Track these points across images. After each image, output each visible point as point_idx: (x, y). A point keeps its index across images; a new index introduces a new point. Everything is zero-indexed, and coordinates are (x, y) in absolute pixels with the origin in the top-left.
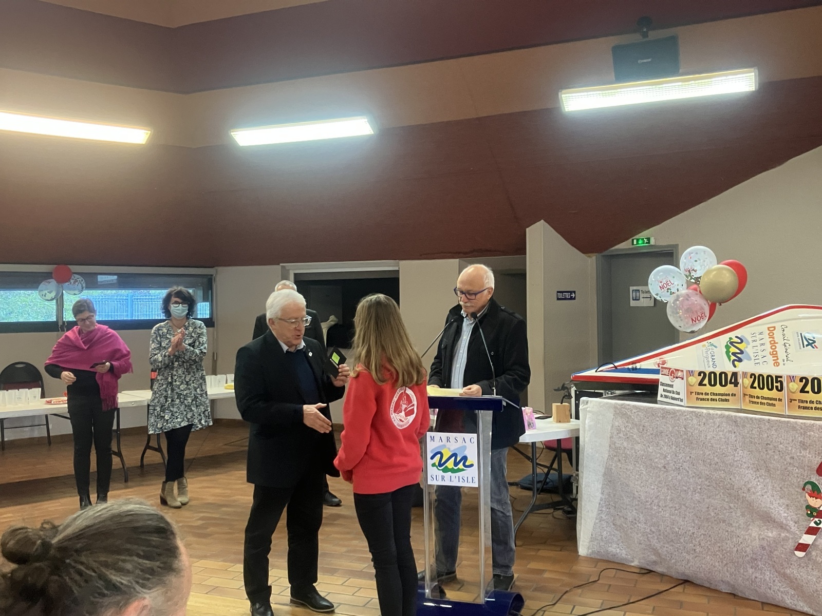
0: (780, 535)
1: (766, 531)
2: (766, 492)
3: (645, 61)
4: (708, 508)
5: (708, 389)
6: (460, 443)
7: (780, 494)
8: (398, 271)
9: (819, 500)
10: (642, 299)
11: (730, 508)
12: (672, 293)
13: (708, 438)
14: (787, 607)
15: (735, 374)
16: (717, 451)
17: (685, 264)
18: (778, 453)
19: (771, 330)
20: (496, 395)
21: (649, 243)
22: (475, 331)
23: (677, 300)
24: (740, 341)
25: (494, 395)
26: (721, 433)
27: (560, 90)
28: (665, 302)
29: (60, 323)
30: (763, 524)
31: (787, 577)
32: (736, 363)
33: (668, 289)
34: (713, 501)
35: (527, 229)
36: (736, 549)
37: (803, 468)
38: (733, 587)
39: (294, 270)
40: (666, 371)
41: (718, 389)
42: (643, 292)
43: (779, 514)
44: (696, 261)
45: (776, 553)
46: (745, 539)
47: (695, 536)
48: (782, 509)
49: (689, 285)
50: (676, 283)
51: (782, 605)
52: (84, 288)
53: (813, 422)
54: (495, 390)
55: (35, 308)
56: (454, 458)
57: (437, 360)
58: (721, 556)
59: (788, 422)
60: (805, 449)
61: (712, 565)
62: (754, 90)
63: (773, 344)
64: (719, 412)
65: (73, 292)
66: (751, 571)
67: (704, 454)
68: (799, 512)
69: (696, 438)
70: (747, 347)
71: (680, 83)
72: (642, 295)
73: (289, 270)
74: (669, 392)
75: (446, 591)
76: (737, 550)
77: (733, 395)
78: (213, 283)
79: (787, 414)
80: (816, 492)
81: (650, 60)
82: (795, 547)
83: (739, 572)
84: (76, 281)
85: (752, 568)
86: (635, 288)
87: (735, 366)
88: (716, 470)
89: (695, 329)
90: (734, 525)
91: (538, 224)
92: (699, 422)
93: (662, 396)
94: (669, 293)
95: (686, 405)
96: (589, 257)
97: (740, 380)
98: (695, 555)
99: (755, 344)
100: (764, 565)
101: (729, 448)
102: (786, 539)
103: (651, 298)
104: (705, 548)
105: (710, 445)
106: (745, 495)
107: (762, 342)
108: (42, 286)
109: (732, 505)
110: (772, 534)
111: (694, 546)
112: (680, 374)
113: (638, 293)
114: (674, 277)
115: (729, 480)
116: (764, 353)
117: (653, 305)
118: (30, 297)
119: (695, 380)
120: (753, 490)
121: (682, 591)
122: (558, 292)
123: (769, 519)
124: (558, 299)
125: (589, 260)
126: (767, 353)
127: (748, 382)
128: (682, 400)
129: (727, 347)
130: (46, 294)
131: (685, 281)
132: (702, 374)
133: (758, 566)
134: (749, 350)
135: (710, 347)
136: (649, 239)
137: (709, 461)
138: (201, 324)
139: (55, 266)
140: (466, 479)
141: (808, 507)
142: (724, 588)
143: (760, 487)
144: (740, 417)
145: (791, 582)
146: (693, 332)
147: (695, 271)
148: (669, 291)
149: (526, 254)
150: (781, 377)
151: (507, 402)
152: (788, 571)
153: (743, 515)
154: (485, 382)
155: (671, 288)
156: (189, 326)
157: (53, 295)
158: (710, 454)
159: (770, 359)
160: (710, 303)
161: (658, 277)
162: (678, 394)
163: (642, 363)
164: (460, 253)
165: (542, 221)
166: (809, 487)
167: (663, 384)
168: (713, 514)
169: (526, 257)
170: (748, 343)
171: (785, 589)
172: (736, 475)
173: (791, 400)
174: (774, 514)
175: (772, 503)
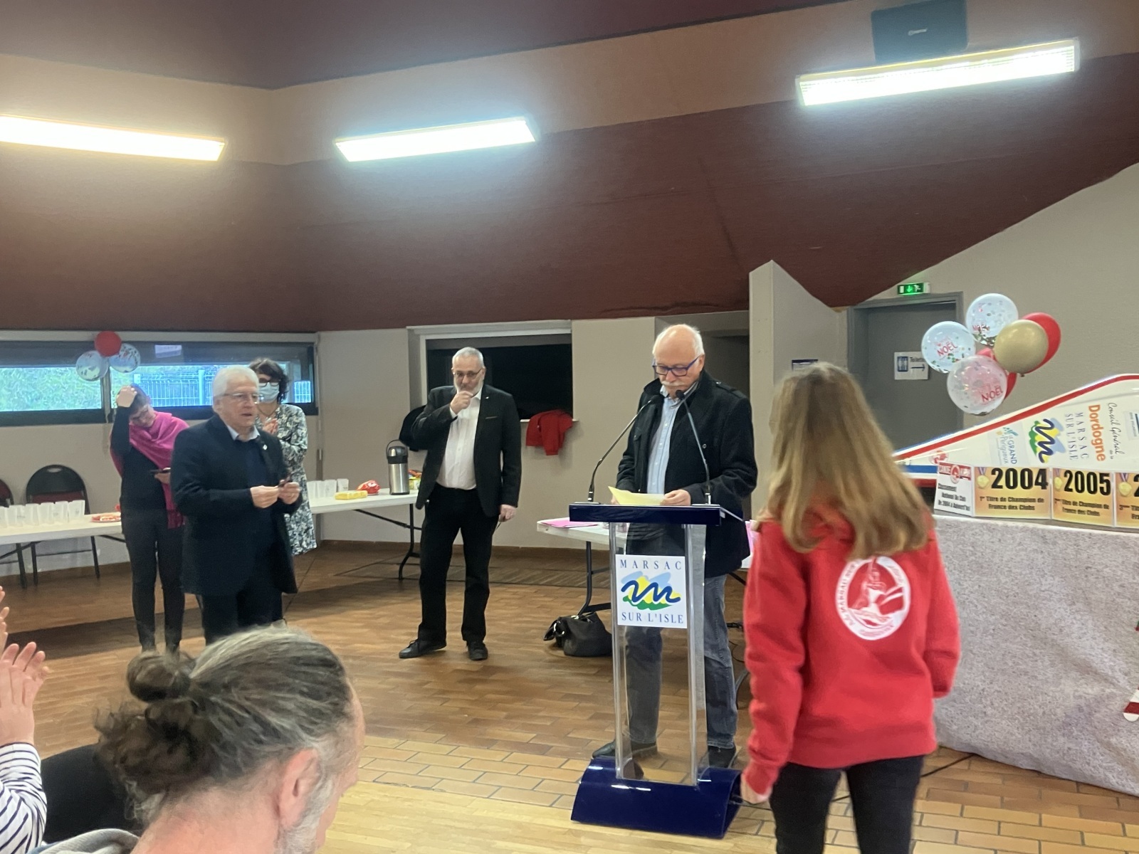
0: (1103, 691)
1: (1085, 686)
2: (1085, 633)
3: (918, 32)
4: (1003, 655)
5: (1006, 493)
6: (662, 570)
7: (1104, 636)
8: (569, 336)
10: (911, 370)
11: (1035, 655)
12: (955, 360)
13: (1005, 559)
14: (1110, 787)
15: (1042, 472)
16: (1016, 578)
17: (974, 320)
18: (1101, 579)
19: (1094, 410)
20: (712, 503)
21: (921, 291)
22: (681, 415)
23: (962, 370)
24: (1049, 426)
25: (708, 503)
26: (1023, 553)
27: (797, 76)
28: (945, 372)
29: (107, 412)
30: (1080, 677)
31: (1113, 748)
32: (1043, 455)
33: (949, 355)
34: (1011, 645)
35: (751, 274)
36: (1042, 710)
38: (1036, 761)
39: (426, 334)
40: (945, 469)
41: (1019, 492)
42: (913, 360)
43: (1103, 662)
44: (989, 315)
45: (1097, 715)
46: (1055, 698)
47: (985, 693)
48: (1106, 655)
49: (978, 347)
50: (960, 346)
51: (1105, 785)
52: (139, 363)
54: (710, 497)
55: (71, 392)
56: (653, 590)
57: (627, 457)
58: (1021, 720)
59: (1117, 537)
61: (1008, 733)
62: (1073, 70)
63: (1097, 429)
64: (1020, 524)
65: (124, 369)
66: (1062, 740)
67: (999, 580)
68: (1131, 659)
69: (987, 560)
70: (1059, 435)
71: (968, 63)
72: (911, 364)
73: (419, 335)
74: (950, 497)
75: (644, 769)
76: (1044, 713)
77: (1040, 500)
78: (315, 353)
79: (1116, 525)
81: (925, 30)
82: (1125, 708)
83: (1045, 741)
84: (127, 353)
85: (1064, 735)
86: (901, 354)
87: (1042, 460)
88: (1015, 603)
89: (987, 410)
90: (1040, 677)
91: (766, 265)
92: (993, 536)
93: (940, 503)
94: (951, 360)
95: (975, 515)
96: (838, 311)
97: (1050, 480)
98: (986, 719)
99: (1071, 429)
100: (1081, 732)
101: (1034, 574)
102: (1112, 697)
103: (924, 368)
104: (1000, 709)
105: (1007, 569)
106: (1055, 637)
107: (1081, 426)
108: (81, 360)
109: (1037, 652)
110: (1092, 690)
111: (985, 707)
112: (966, 472)
113: (905, 361)
114: (957, 338)
115: (1033, 618)
116: (1084, 443)
117: (926, 378)
118: (64, 377)
119: (987, 480)
120: (1066, 630)
121: (966, 768)
122: (793, 361)
123: (1089, 669)
125: (837, 316)
126: (1087, 442)
127: (1061, 482)
128: (968, 509)
129: (1032, 434)
130: (86, 371)
131: (973, 343)
132: (997, 473)
133: (1072, 733)
134: (1063, 438)
135: (1007, 435)
136: (921, 285)
137: (1006, 591)
138: (298, 410)
139: (97, 333)
140: (670, 618)
142: (1025, 764)
143: (1076, 626)
144: (1049, 531)
145: (1119, 754)
146: (983, 414)
147: (988, 329)
148: (951, 357)
149: (748, 308)
150: (1107, 475)
151: (726, 514)
152: (1113, 740)
153: (1052, 664)
154: (696, 486)
155: (954, 354)
156: (281, 413)
157: (96, 372)
158: (1006, 582)
159: (1092, 450)
160: (1008, 374)
161: (936, 338)
162: (963, 499)
163: (913, 458)
164: (656, 308)
165: (772, 261)
167: (941, 487)
168: (1010, 664)
169: (748, 314)
170: (1061, 429)
171: (1110, 764)
172: (1043, 610)
173: (1121, 507)
174: (1096, 663)
175: (1092, 648)
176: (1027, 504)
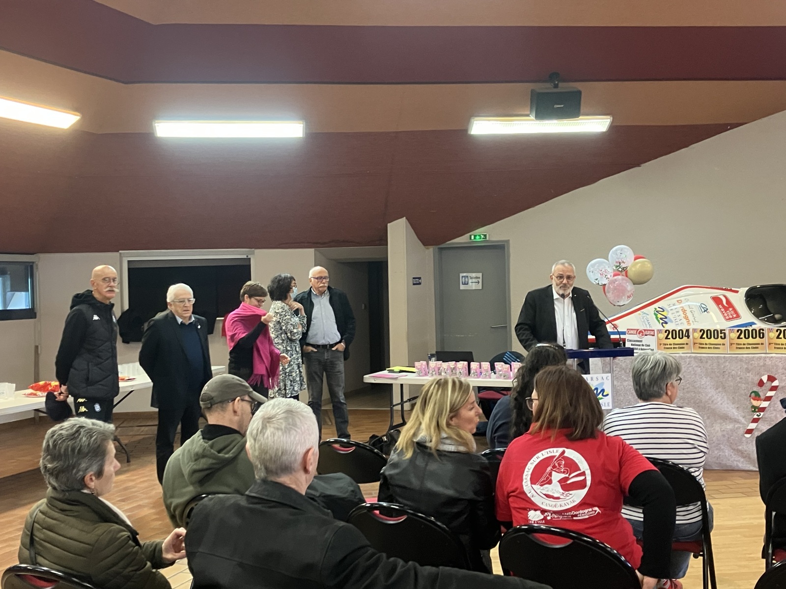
0: (734, 426)
1: (725, 425)
2: (723, 402)
3: (559, 106)
5: (671, 341)
6: (600, 381)
7: (732, 402)
8: (249, 259)
9: (759, 402)
10: (470, 284)
14: (739, 469)
15: (687, 331)
18: (731, 376)
19: (680, 302)
21: (486, 238)
24: (662, 310)
27: (473, 117)
30: (722, 422)
31: (740, 451)
32: (664, 324)
35: (388, 224)
37: (748, 384)
39: (128, 257)
40: (633, 332)
41: (678, 340)
42: (471, 278)
43: (733, 414)
45: (732, 438)
48: (734, 410)
53: (753, 355)
59: (737, 357)
60: (749, 372)
62: (605, 131)
63: (684, 311)
64: (688, 355)
68: (745, 410)
70: (668, 314)
72: (470, 281)
74: (637, 345)
77: (687, 344)
78: (35, 271)
79: (729, 353)
80: (757, 397)
81: (562, 106)
82: (746, 432)
88: (688, 392)
91: (399, 220)
96: (428, 249)
97: (692, 334)
99: (672, 312)
100: (725, 446)
102: (739, 428)
103: (479, 282)
106: (710, 405)
107: (676, 310)
110: (730, 426)
112: (650, 333)
113: (467, 279)
116: (680, 318)
117: (481, 288)
119: (661, 336)
120: (715, 401)
122: (414, 278)
124: (414, 284)
125: (427, 251)
127: (697, 335)
129: (655, 314)
132: (668, 332)
134: (670, 316)
136: (485, 236)
141: (753, 407)
143: (719, 399)
144: (704, 357)
145: (742, 453)
146: (623, 305)
149: (387, 245)
150: (724, 330)
152: (740, 447)
153: (708, 418)
162: (648, 346)
166: (753, 395)
169: (387, 247)
171: (738, 459)
173: (731, 344)
174: (730, 414)
175: (728, 408)
176: (681, 346)
